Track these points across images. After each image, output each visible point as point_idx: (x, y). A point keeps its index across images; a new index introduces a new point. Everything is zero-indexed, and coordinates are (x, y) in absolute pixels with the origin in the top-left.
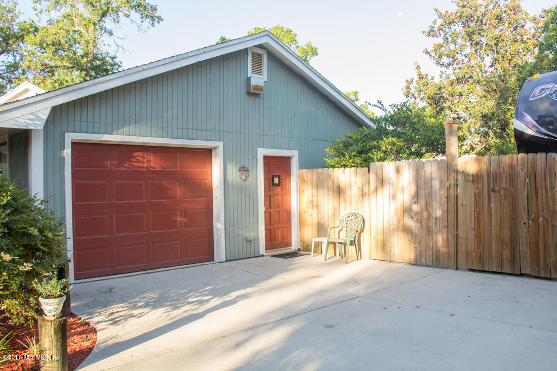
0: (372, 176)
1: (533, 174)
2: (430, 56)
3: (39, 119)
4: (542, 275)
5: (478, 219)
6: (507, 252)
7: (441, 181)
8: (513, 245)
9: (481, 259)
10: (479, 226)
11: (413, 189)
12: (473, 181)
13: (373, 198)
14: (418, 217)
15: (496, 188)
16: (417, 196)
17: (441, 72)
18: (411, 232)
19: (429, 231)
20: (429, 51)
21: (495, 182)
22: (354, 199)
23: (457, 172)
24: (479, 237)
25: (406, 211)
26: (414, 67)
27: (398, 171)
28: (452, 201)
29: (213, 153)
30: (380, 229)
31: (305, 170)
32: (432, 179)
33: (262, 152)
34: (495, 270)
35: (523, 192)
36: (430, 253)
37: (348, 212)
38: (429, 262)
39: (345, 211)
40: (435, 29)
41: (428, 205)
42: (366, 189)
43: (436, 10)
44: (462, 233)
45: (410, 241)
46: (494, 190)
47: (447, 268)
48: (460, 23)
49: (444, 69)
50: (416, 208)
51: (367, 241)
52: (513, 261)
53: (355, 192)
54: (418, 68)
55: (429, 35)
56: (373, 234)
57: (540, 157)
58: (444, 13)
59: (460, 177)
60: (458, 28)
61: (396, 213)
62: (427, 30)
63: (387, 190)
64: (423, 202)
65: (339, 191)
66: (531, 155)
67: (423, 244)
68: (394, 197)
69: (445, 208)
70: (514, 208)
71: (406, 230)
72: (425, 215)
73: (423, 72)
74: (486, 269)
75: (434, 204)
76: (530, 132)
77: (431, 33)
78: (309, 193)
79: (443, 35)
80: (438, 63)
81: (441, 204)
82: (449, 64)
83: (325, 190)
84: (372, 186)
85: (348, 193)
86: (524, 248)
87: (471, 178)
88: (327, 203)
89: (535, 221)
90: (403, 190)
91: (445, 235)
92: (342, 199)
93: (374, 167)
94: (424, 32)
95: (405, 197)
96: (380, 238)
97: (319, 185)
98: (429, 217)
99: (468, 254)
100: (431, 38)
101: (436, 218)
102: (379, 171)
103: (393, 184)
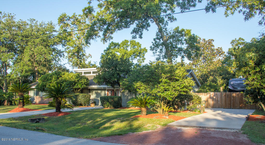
4: (234, 108)
6: (229, 105)
7: (220, 96)
9: (226, 107)
12: (225, 96)
14: (216, 101)
19: (218, 103)
22: (204, 98)
24: (225, 103)
27: (212, 94)
28: (222, 98)
32: (218, 95)
34: (228, 108)
38: (218, 107)
41: (218, 99)
44: (223, 103)
46: (228, 97)
47: (220, 108)
52: (230, 107)
56: (207, 104)
69: (220, 99)
86: (232, 104)
89: (233, 101)
93: (208, 93)
96: (209, 104)
98: (218, 101)
99: (224, 106)
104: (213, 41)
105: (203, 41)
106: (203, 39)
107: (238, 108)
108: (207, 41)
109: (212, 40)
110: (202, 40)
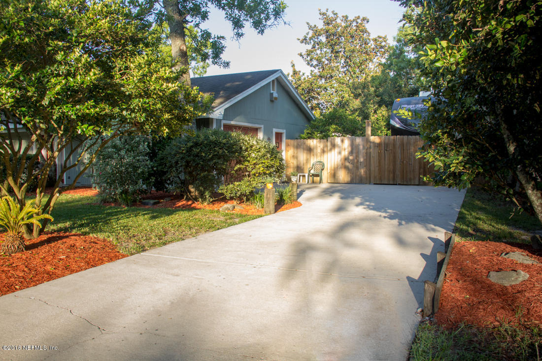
0: (329, 144)
1: (402, 144)
2: (303, 58)
3: (221, 114)
4: (405, 183)
5: (379, 162)
6: (391, 175)
7: (363, 146)
8: (394, 173)
9: (380, 179)
10: (380, 165)
11: (350, 149)
12: (378, 147)
13: (329, 154)
14: (352, 162)
15: (388, 150)
16: (351, 153)
17: (311, 71)
18: (349, 169)
19: (357, 168)
20: (303, 54)
21: (387, 147)
22: (319, 154)
23: (370, 142)
24: (380, 170)
25: (346, 159)
26: (290, 65)
27: (342, 141)
28: (369, 154)
29: (259, 130)
30: (333, 168)
31: (290, 140)
32: (359, 145)
33: (275, 130)
34: (386, 183)
35: (399, 151)
36: (358, 178)
37: (315, 160)
38: (358, 181)
39: (313, 160)
40: (308, 39)
41: (357, 156)
42: (325, 149)
43: (308, 23)
44: (372, 168)
45: (348, 173)
46: (387, 150)
47: (366, 184)
48: (324, 35)
49: (313, 69)
50: (351, 158)
51: (325, 175)
52: (394, 179)
53: (319, 150)
54: (293, 66)
55: (302, 42)
56: (329, 171)
57: (405, 137)
58: (313, 26)
59: (372, 144)
60: (323, 39)
61: (341, 160)
62: (302, 38)
63: (337, 150)
64: (354, 155)
65: (310, 150)
66: (402, 136)
67: (354, 174)
68: (340, 153)
69: (365, 158)
70: (395, 157)
71: (346, 168)
72: (356, 161)
73: (297, 70)
74: (383, 183)
75: (360, 156)
76: (398, 126)
77: (304, 40)
78: (291, 152)
79: (312, 43)
80: (308, 64)
81: (363, 156)
82: (317, 65)
83: (302, 150)
84: (329, 148)
85: (315, 151)
86: (398, 173)
87: (377, 145)
88: (302, 156)
89: (403, 162)
90: (345, 149)
91: (365, 169)
92: (312, 154)
93: (330, 139)
94: (299, 39)
95: (345, 153)
96: (332, 172)
97: (297, 147)
98: (358, 161)
99: (375, 177)
100: (304, 44)
101: (361, 162)
102: (333, 141)
103: (340, 147)
104: (368, 22)
105: (342, 21)
106: (343, 17)
107: (418, 183)
108: (352, 20)
109: (364, 19)
110: (341, 18)
